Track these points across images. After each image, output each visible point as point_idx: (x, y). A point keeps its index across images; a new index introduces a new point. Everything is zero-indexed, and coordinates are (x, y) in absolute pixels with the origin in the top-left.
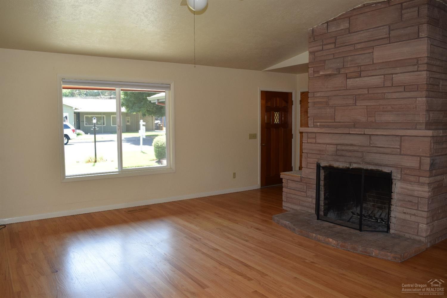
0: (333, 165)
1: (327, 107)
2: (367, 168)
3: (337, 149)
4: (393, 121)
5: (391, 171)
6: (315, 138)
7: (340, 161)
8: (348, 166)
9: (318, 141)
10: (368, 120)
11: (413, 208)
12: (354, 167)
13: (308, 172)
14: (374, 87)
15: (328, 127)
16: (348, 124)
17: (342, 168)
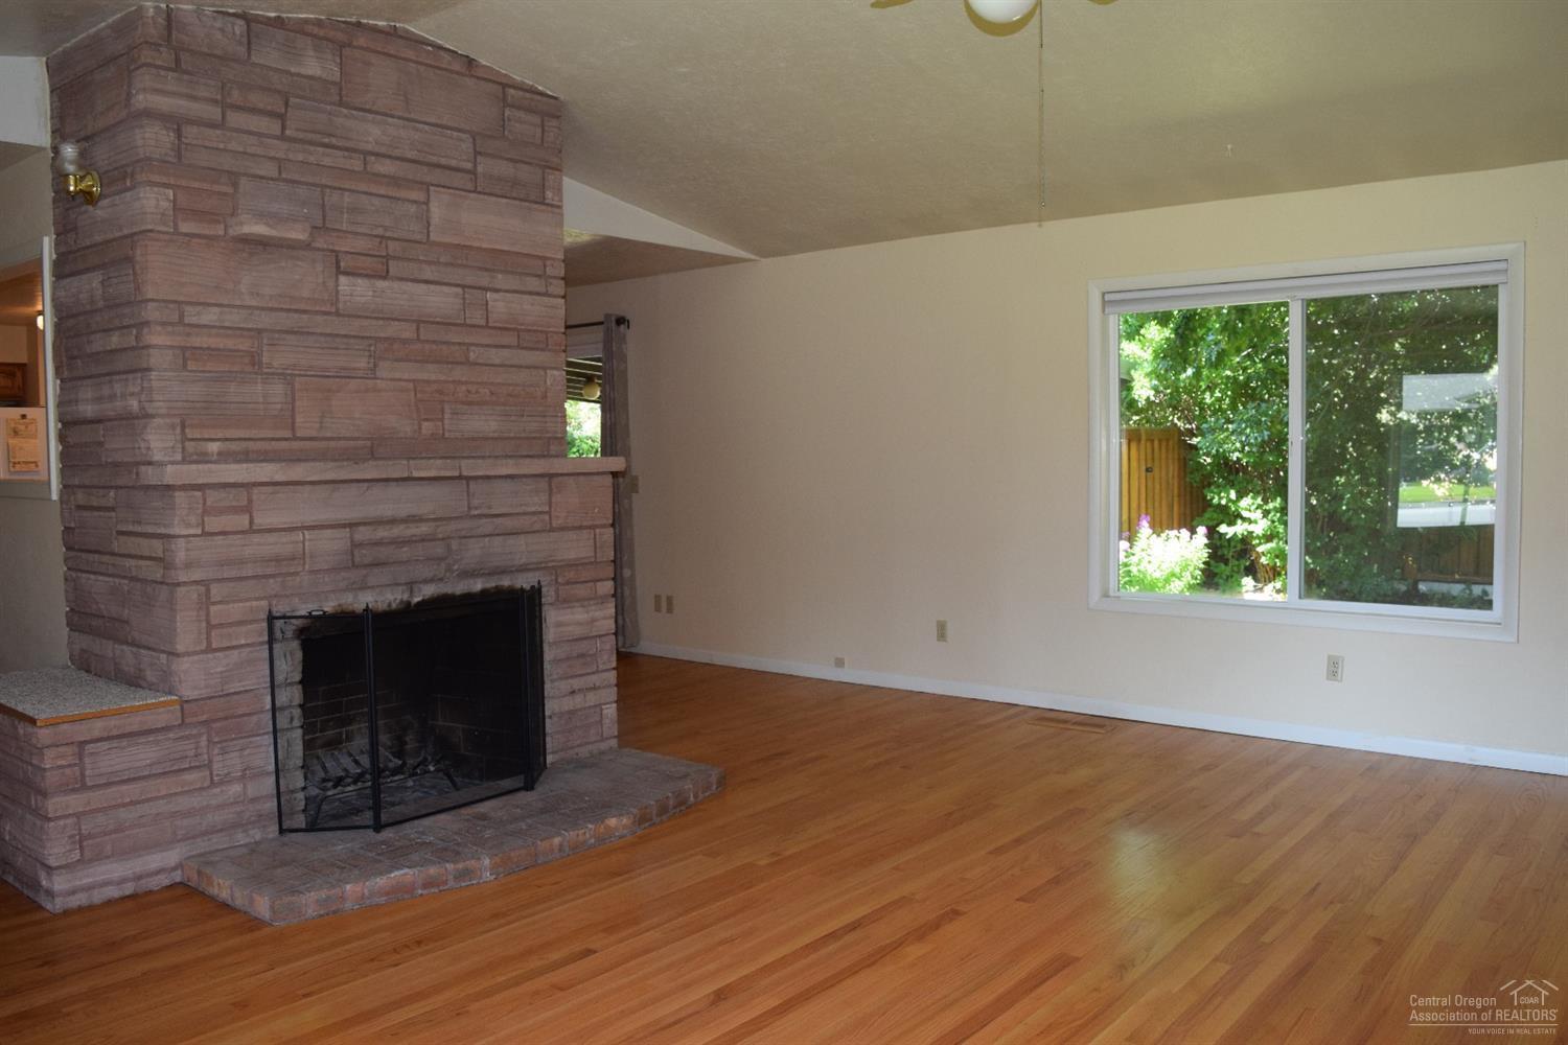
0: (351, 608)
1: (256, 373)
2: (466, 591)
3: (352, 541)
4: (496, 435)
5: (539, 582)
6: (248, 509)
7: (372, 587)
8: (406, 597)
9: (262, 520)
10: (420, 433)
11: (589, 671)
12: (426, 597)
13: (228, 665)
14: (438, 320)
15: (265, 457)
16: (352, 443)
17: (387, 609)
